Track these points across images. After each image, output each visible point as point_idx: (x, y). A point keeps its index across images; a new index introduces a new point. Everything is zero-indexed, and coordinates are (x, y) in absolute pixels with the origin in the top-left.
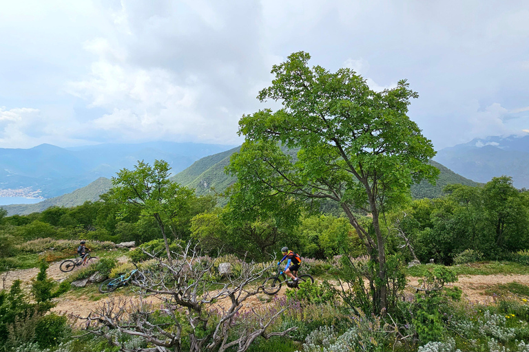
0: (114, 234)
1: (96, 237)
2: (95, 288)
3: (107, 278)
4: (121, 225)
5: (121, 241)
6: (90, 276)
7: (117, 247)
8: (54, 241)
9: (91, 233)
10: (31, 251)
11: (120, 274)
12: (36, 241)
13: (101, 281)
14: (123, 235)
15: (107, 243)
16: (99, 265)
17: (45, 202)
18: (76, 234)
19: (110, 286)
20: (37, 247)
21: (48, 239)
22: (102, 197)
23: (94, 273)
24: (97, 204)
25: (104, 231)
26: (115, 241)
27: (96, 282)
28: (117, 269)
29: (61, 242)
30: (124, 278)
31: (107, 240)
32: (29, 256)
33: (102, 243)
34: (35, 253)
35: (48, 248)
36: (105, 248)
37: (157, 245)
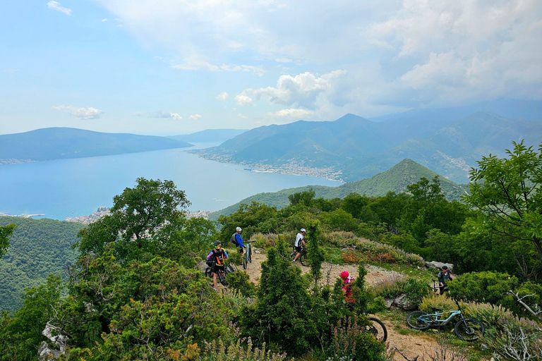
0: (423, 246)
1: (399, 244)
2: (401, 315)
3: (417, 308)
4: (434, 234)
5: (433, 258)
6: (395, 297)
7: (427, 266)
8: (355, 238)
9: (395, 237)
10: (335, 244)
11: (434, 310)
12: (340, 233)
13: (409, 310)
14: (436, 251)
15: (414, 256)
16: (407, 287)
17: (344, 186)
18: (377, 234)
19: (420, 322)
20: (341, 241)
21: (350, 233)
22: (410, 188)
23: (400, 294)
24: (403, 197)
25: (410, 237)
26: (425, 256)
27: (402, 308)
28: (430, 300)
29: (363, 241)
30: (439, 318)
31: (414, 252)
32: (333, 249)
33: (408, 255)
34: (339, 247)
35: (351, 245)
36: (411, 263)
37: (493, 282)
